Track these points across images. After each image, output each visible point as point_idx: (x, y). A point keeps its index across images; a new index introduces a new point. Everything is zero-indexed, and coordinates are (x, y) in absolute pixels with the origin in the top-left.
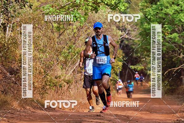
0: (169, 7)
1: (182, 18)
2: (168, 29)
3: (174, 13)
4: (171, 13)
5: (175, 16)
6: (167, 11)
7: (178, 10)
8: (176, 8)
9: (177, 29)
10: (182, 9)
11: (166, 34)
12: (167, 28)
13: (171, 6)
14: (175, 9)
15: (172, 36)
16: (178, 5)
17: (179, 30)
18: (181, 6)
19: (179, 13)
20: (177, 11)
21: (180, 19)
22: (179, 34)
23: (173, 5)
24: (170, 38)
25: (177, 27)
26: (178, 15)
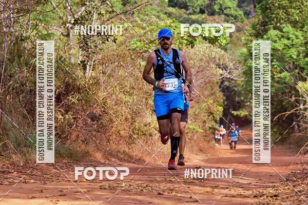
0: (278, 41)
1: (293, 54)
2: (277, 68)
3: (283, 49)
4: (281, 49)
5: (285, 51)
6: (276, 46)
7: (288, 44)
8: (286, 42)
9: (287, 67)
10: (294, 43)
11: (274, 73)
12: (275, 66)
13: (280, 39)
14: (284, 44)
15: (281, 75)
16: (289, 39)
17: (290, 68)
18: (293, 40)
19: (289, 48)
20: (287, 46)
21: (291, 55)
22: (290, 72)
23: (282, 39)
24: (279, 78)
25: (287, 65)
26: (288, 51)
